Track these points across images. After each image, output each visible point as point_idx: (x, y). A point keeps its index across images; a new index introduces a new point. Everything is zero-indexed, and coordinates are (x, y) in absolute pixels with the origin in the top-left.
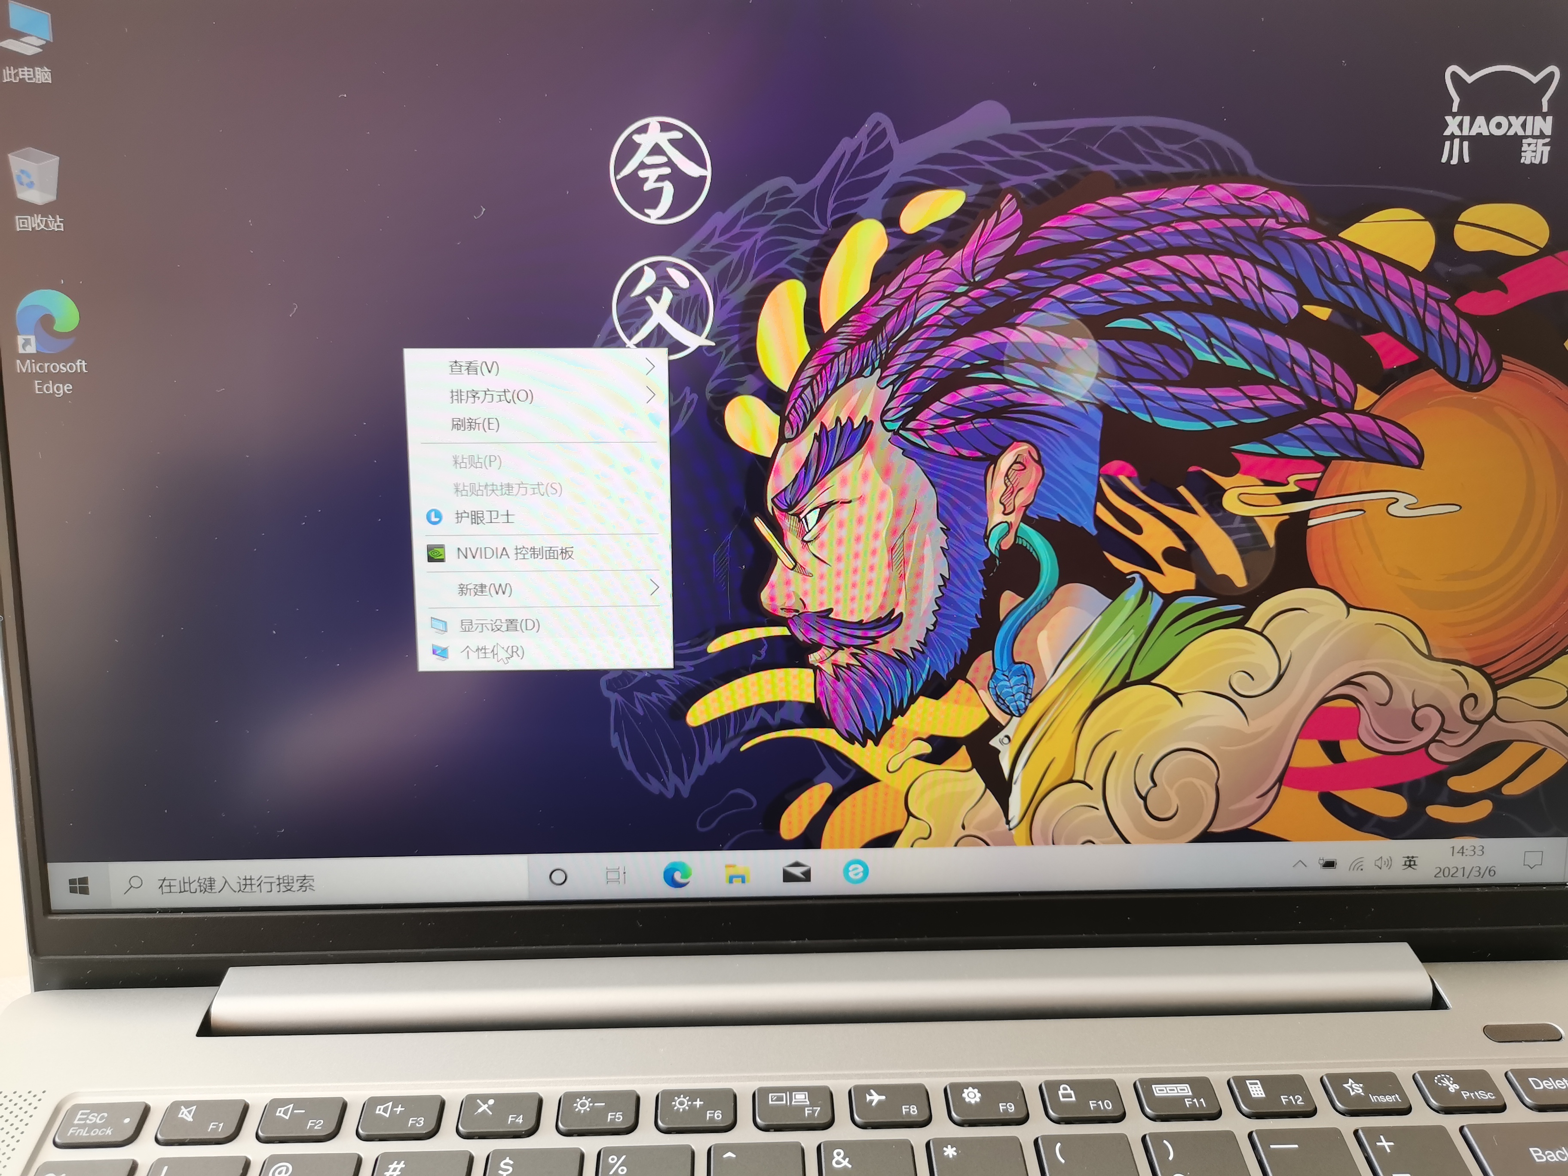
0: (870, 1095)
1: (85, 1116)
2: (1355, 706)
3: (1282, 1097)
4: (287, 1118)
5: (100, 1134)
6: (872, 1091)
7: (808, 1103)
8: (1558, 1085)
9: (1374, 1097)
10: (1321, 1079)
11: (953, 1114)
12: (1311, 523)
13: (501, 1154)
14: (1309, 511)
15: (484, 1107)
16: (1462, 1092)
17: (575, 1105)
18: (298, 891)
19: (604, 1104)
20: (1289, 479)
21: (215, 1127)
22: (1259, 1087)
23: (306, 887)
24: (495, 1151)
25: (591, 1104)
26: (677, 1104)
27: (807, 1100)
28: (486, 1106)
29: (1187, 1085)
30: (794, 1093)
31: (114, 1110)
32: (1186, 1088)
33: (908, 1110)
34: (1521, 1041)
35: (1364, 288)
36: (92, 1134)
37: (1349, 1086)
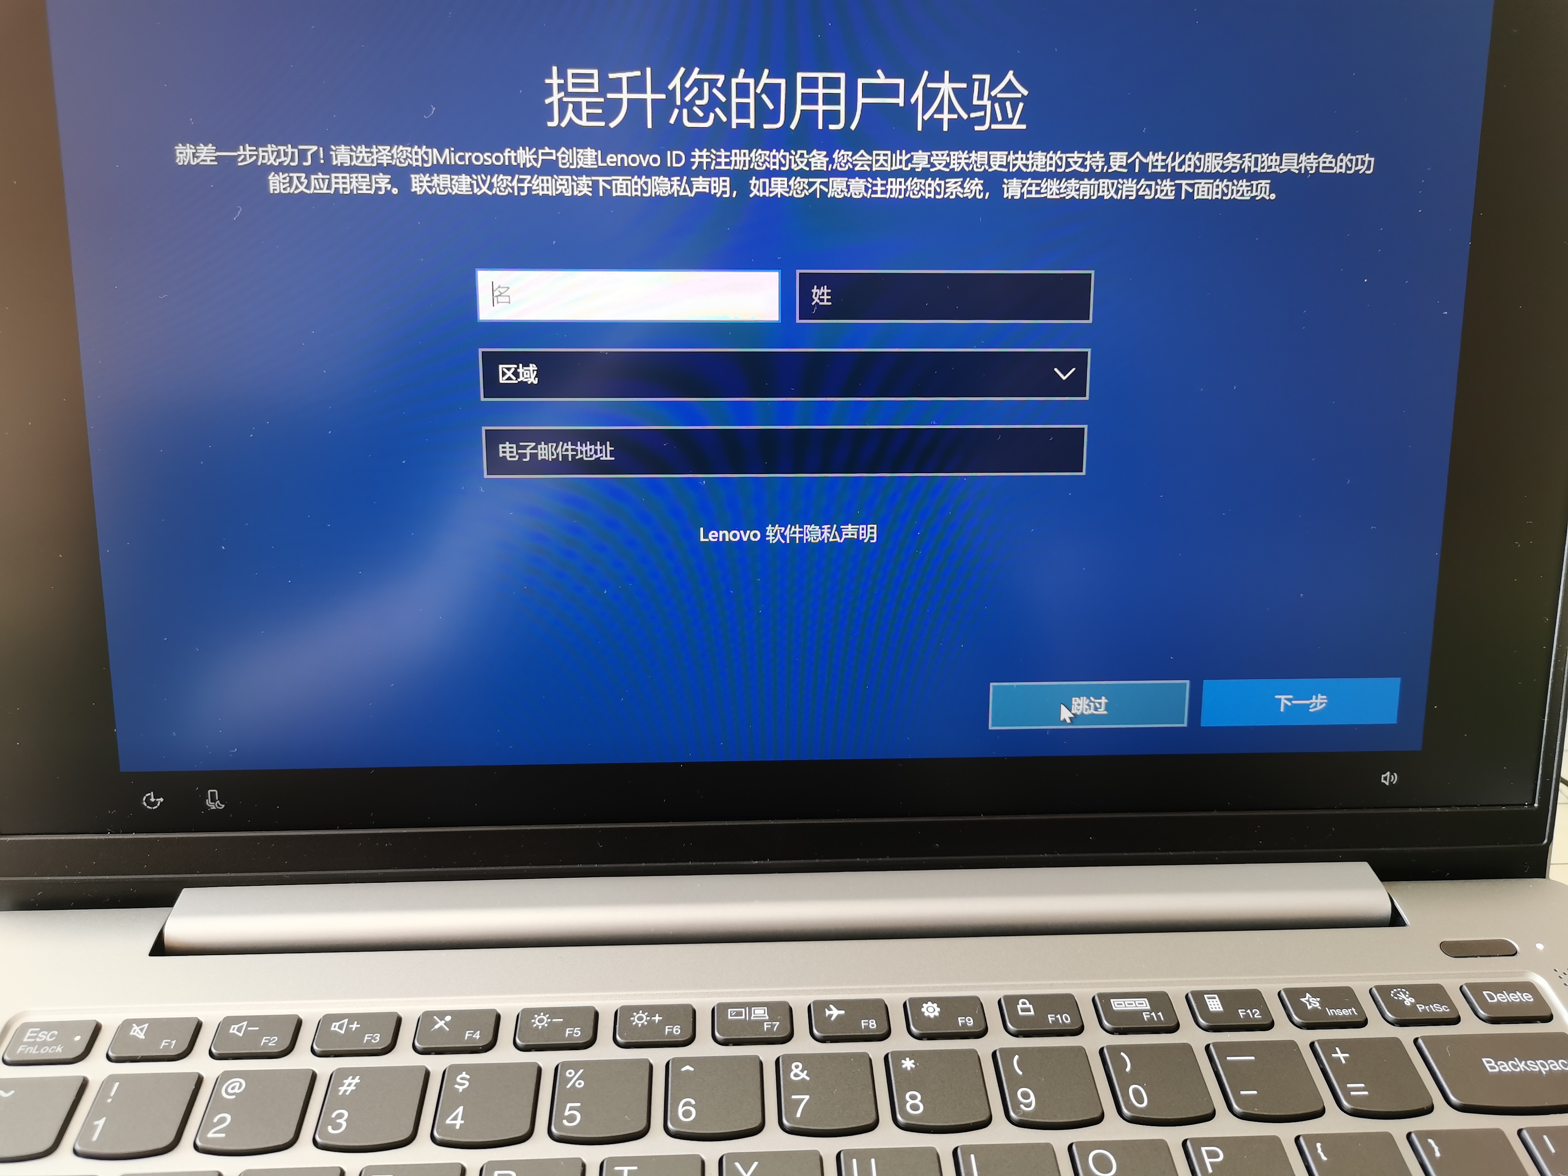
0: (829, 1010)
1: (35, 1034)
3: (1239, 1011)
4: (241, 1035)
5: (50, 1051)
6: (831, 1006)
7: (767, 1018)
8: (1512, 998)
9: (1331, 1011)
10: (1279, 993)
11: (912, 1028)
13: (457, 1069)
15: (441, 1023)
16: (1418, 1005)
17: (533, 1021)
19: (562, 1020)
21: (167, 1044)
22: (1217, 1002)
24: (451, 1067)
25: (549, 1020)
26: (636, 1020)
27: (766, 1015)
28: (443, 1022)
29: (1146, 999)
30: (753, 1009)
31: (64, 1028)
32: (1144, 1002)
33: (867, 1024)
34: (1476, 957)
36: (42, 1051)
37: (1306, 1001)
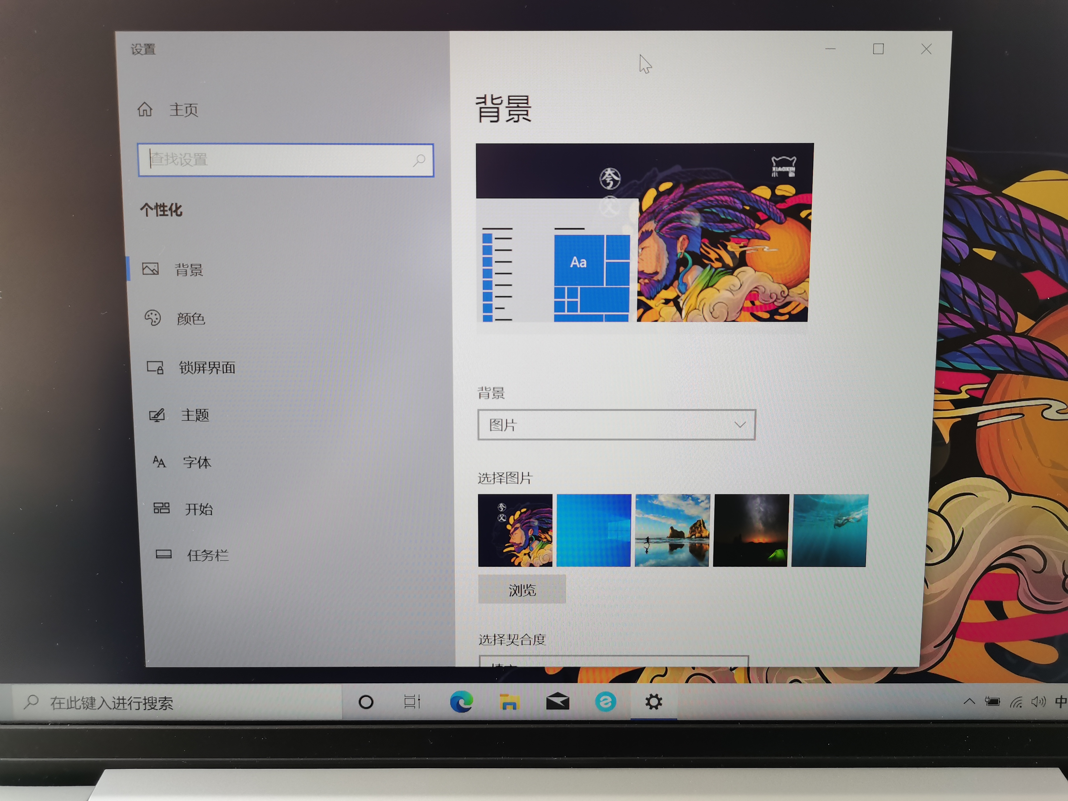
2: (1015, 573)
12: (979, 424)
14: (978, 414)
18: (160, 709)
20: (961, 388)
23: (166, 706)
35: (1023, 235)
